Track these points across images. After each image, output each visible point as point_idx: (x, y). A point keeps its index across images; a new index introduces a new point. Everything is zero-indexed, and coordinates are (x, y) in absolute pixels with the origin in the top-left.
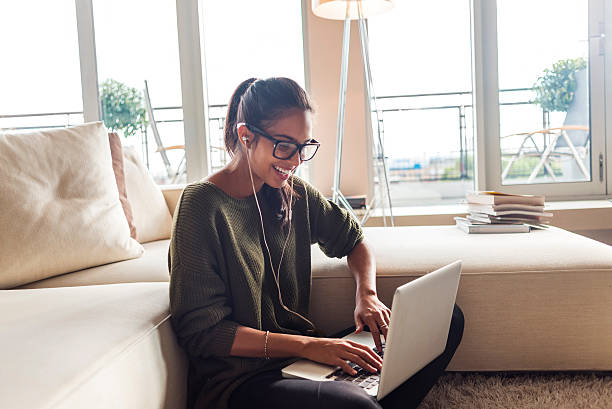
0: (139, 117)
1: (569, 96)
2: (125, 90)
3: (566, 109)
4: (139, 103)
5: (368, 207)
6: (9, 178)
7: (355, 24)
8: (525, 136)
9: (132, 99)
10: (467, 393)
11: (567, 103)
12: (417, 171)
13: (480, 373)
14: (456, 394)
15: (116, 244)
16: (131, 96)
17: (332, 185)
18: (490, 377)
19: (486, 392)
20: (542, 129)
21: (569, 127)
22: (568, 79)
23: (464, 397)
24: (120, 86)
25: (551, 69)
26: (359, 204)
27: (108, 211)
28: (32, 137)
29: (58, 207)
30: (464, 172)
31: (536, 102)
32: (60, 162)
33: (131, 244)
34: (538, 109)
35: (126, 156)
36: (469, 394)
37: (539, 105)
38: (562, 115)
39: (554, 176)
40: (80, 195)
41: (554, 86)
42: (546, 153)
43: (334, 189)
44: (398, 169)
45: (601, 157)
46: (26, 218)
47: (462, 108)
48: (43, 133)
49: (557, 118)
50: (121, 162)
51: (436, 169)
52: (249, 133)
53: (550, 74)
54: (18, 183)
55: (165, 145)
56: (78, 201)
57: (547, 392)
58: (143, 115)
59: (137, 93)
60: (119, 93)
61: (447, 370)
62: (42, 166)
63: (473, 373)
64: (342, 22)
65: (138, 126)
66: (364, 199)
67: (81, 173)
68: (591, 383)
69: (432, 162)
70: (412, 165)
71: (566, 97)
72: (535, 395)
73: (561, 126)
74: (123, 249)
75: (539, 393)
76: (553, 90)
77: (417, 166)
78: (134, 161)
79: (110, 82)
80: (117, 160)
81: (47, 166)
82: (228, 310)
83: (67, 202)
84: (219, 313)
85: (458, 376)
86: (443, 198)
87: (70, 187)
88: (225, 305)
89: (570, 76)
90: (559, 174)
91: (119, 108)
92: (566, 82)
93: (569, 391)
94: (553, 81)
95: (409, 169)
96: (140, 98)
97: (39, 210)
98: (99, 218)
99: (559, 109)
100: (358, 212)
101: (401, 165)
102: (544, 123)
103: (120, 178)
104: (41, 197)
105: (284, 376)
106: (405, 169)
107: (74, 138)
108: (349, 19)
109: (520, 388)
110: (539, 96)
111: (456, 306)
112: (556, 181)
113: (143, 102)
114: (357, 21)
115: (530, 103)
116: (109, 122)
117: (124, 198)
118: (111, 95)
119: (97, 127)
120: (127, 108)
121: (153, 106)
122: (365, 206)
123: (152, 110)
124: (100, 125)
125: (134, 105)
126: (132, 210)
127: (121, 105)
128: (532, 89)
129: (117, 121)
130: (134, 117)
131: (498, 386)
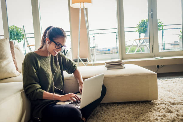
0: (22, 36)
4: (22, 32)
8: (134, 41)
9: (20, 31)
10: (108, 108)
11: (145, 31)
12: (109, 51)
14: (104, 108)
15: (12, 72)
16: (19, 30)
19: (112, 108)
21: (146, 38)
24: (16, 27)
27: (9, 63)
33: (16, 72)
35: (15, 48)
37: (138, 32)
38: (144, 34)
41: (141, 26)
44: (104, 51)
45: (152, 46)
50: (14, 49)
52: (49, 40)
53: (141, 23)
55: (30, 45)
56: (0, 60)
58: (23, 36)
59: (21, 29)
60: (16, 30)
65: (22, 39)
70: (107, 49)
71: (145, 29)
72: (125, 108)
73: (143, 37)
74: (14, 74)
75: (126, 107)
76: (141, 28)
77: (109, 50)
78: (18, 49)
79: (13, 26)
80: (12, 49)
85: (106, 104)
89: (146, 24)
90: (143, 51)
91: (15, 34)
92: (144, 25)
95: (107, 51)
96: (22, 31)
98: (6, 65)
99: (143, 33)
100: (85, 62)
101: (104, 50)
102: (140, 37)
103: (13, 54)
106: (105, 51)
108: (81, 8)
109: (121, 106)
110: (138, 29)
111: (103, 85)
112: (143, 53)
113: (23, 32)
114: (83, 9)
115: (135, 31)
116: (13, 38)
117: (14, 59)
118: (13, 30)
119: (6, 40)
120: (18, 34)
121: (26, 33)
122: (87, 61)
123: (26, 34)
124: (6, 39)
125: (21, 33)
126: (17, 63)
127: (16, 33)
128: (136, 27)
129: (15, 38)
130: (20, 36)
131: (116, 106)
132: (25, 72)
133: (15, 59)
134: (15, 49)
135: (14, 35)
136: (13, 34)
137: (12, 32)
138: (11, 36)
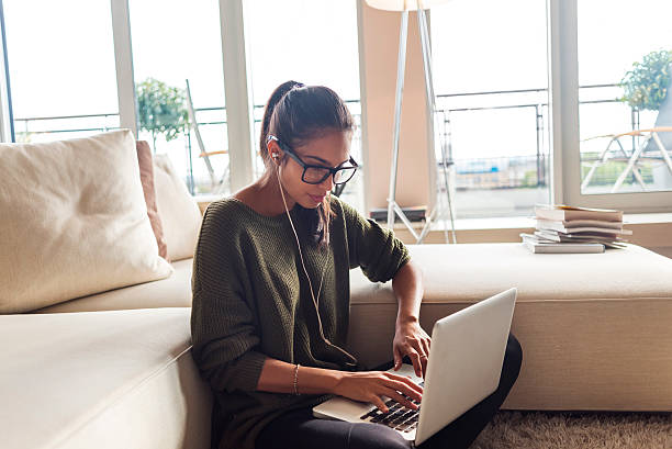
0: (181, 118)
1: (662, 93)
2: (167, 90)
3: (657, 108)
4: (182, 104)
5: (428, 219)
6: (26, 192)
7: (414, 15)
8: (611, 138)
9: (174, 99)
10: (526, 435)
11: (658, 100)
12: (494, 174)
13: (542, 412)
14: (513, 436)
15: (142, 264)
16: (173, 95)
17: (388, 196)
18: (553, 416)
19: (547, 434)
20: (631, 130)
21: (661, 128)
22: (661, 73)
23: (522, 440)
24: (161, 85)
25: (642, 62)
26: (417, 217)
27: (134, 227)
28: (53, 146)
29: (80, 223)
30: (541, 179)
31: (623, 100)
32: (83, 173)
33: (159, 264)
34: (626, 108)
35: (158, 165)
36: (529, 436)
37: (627, 103)
38: (654, 114)
39: (644, 184)
40: (103, 210)
41: (644, 82)
42: (634, 158)
43: (390, 199)
44: (472, 173)
46: (44, 236)
47: (540, 107)
48: (65, 143)
49: (648, 118)
50: (151, 172)
51: (516, 173)
52: (279, 150)
53: (640, 67)
54: (36, 197)
55: (208, 151)
56: (102, 216)
57: (617, 436)
58: (186, 117)
59: (179, 93)
60: (160, 94)
61: (502, 408)
62: (62, 179)
63: (534, 412)
64: (399, 14)
65: (180, 129)
66: (424, 211)
67: (105, 186)
68: (668, 426)
69: (512, 165)
71: (659, 94)
72: (602, 439)
73: (652, 127)
74: (149, 270)
75: (608, 435)
76: (643, 87)
77: (494, 170)
78: (167, 170)
79: (150, 81)
80: (147, 170)
81: (68, 178)
82: (255, 341)
83: (89, 217)
84: (243, 344)
85: (517, 416)
86: (518, 208)
87: (94, 202)
88: (251, 334)
89: (663, 70)
90: (649, 180)
91: (159, 110)
92: (658, 77)
93: (642, 435)
94: (643, 76)
95: (485, 172)
96: (182, 98)
97: (59, 227)
98: (123, 236)
99: (651, 107)
100: (417, 225)
101: (477, 168)
102: (634, 124)
103: (149, 191)
104: (60, 213)
105: (315, 415)
106: (480, 173)
107: (98, 148)
108: (407, 10)
109: (586, 431)
110: (628, 93)
111: (511, 336)
112: (646, 190)
113: (185, 102)
114: (415, 12)
115: (617, 100)
116: (150, 124)
117: (152, 212)
118: (151, 95)
119: (122, 136)
120: (168, 109)
121: (195, 107)
122: (424, 218)
123: (194, 111)
124: (126, 132)
125: (176, 106)
126: (163, 225)
127: (162, 106)
128: (619, 85)
129: (158, 123)
130: (176, 119)
131: (561, 427)
132: (200, 289)
133: (156, 210)
134: (156, 169)
135: (153, 112)
136: (149, 111)
137: (148, 103)
138: (144, 119)
